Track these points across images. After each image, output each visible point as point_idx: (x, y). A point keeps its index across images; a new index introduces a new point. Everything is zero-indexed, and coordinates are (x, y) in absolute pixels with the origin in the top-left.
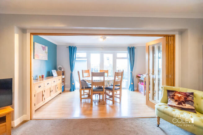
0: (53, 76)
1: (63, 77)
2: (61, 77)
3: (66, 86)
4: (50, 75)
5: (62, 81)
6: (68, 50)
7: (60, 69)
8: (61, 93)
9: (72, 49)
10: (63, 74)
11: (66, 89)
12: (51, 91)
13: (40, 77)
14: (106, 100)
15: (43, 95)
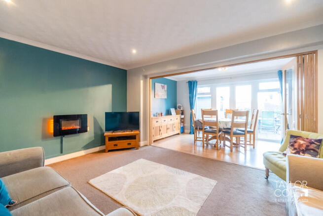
0: (171, 114)
1: (183, 116)
2: (179, 117)
3: (186, 128)
4: (168, 113)
5: (181, 121)
6: (187, 85)
7: (180, 107)
8: (178, 134)
9: (192, 84)
10: (182, 114)
11: (186, 131)
12: (167, 129)
13: (159, 114)
14: (224, 147)
15: (160, 130)
